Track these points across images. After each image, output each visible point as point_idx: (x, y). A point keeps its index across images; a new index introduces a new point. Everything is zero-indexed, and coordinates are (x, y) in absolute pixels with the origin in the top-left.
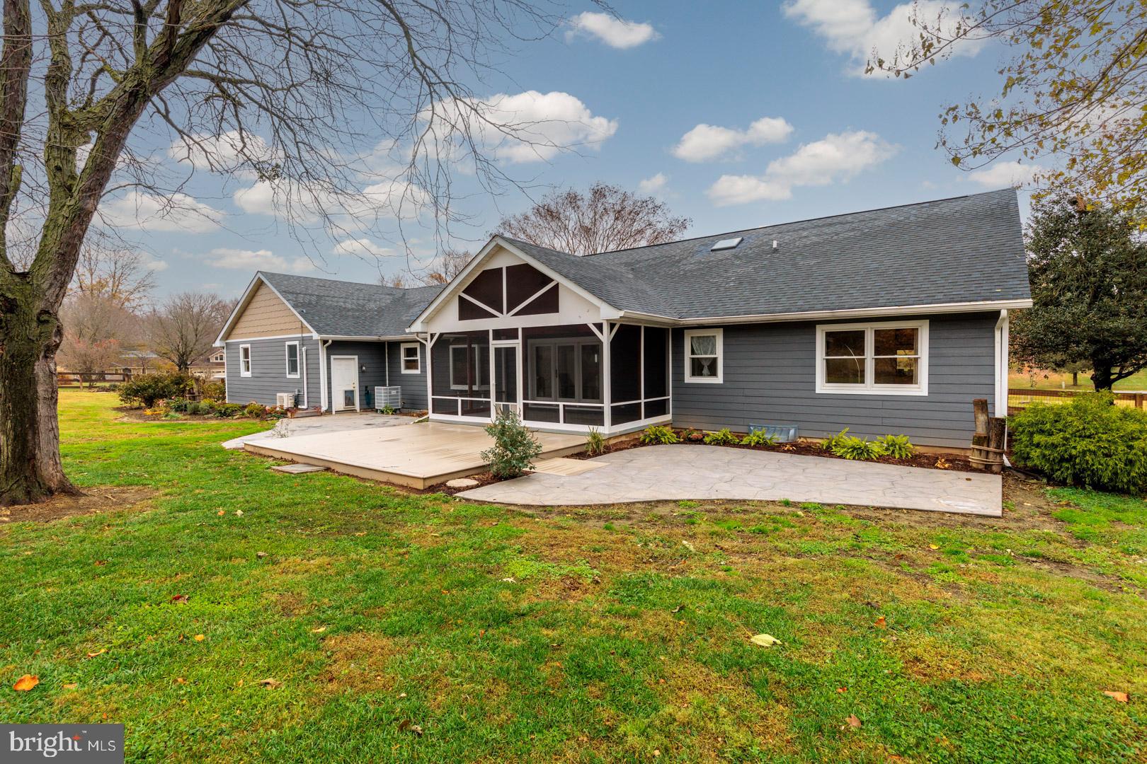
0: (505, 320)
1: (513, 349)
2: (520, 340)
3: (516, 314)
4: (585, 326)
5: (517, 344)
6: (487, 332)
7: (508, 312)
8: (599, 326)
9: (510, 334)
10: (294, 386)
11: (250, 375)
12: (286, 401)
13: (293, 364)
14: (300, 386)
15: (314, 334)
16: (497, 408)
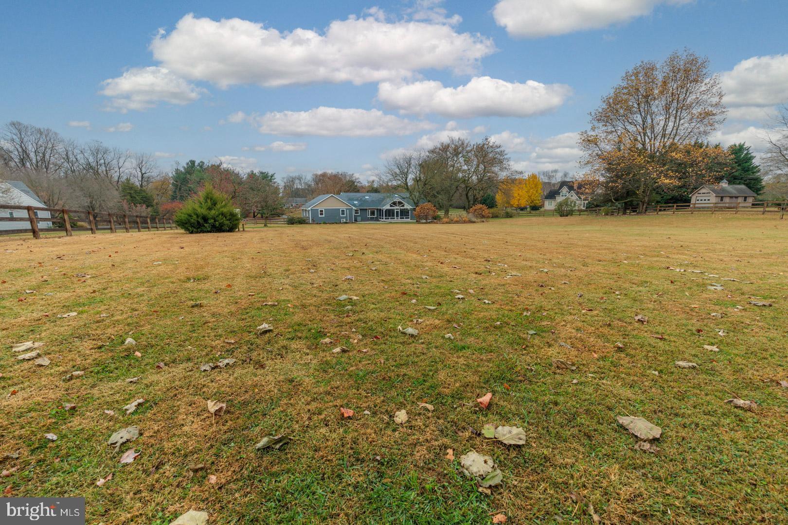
0: (397, 208)
4: (407, 209)
5: (399, 210)
6: (395, 209)
8: (409, 209)
10: (343, 218)
11: (324, 216)
12: (345, 221)
13: (343, 214)
14: (346, 217)
15: (354, 208)
16: (396, 218)
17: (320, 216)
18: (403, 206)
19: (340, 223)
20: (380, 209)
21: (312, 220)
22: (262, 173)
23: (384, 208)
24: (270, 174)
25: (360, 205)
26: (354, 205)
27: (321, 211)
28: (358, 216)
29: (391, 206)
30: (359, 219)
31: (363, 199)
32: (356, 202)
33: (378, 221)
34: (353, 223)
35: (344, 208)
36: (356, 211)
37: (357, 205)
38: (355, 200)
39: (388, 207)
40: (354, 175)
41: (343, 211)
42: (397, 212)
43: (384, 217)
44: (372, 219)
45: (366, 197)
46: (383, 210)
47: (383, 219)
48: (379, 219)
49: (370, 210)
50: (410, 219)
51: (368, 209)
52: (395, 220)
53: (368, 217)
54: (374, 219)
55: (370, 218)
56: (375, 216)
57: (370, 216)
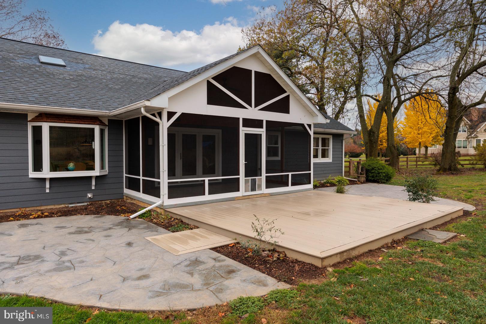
1: (259, 136)
2: (264, 129)
3: (261, 110)
5: (262, 132)
7: (256, 106)
9: (257, 123)
16: (246, 182)
29: (216, 97)
42: (253, 142)
43: (164, 181)
44: (69, 193)
46: (157, 120)
47: (157, 194)
48: (127, 191)
49: (46, 127)
50: (311, 186)
51: (33, 120)
52: (244, 198)
53: (33, 175)
54: (90, 191)
55: (48, 185)
56: (96, 173)
57: (46, 173)
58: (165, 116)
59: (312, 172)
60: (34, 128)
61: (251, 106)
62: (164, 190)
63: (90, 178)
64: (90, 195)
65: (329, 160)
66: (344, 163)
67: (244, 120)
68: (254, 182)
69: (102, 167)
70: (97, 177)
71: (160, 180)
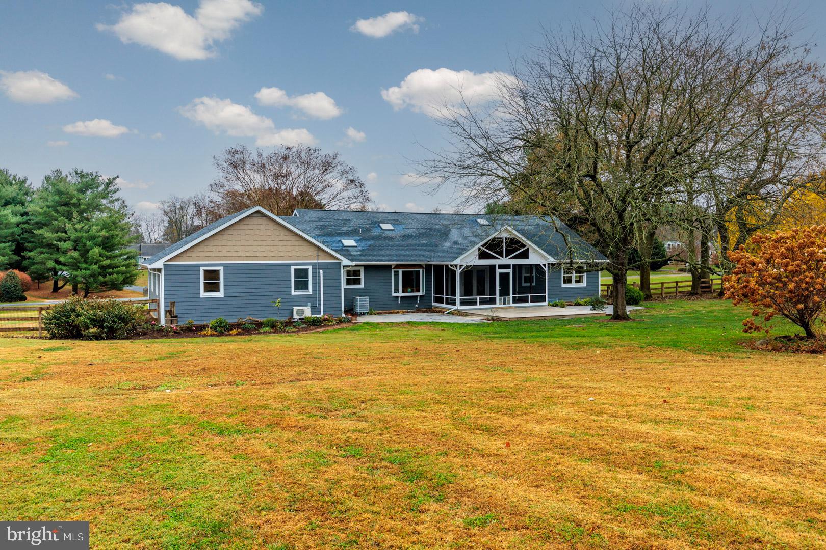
0: (504, 261)
1: (508, 274)
3: (509, 259)
4: (539, 265)
5: (510, 271)
6: (495, 265)
7: (506, 257)
8: (544, 265)
9: (508, 267)
10: (303, 301)
11: (220, 294)
12: (308, 313)
13: (302, 284)
14: (313, 300)
15: (345, 262)
16: (500, 299)
17: (204, 295)
18: (525, 255)
19: (290, 323)
20: (439, 268)
21: (169, 312)
22: (81, 175)
23: (457, 262)
24: (104, 178)
25: (363, 253)
26: (345, 251)
27: (212, 276)
28: (360, 293)
29: (483, 255)
30: (363, 303)
31: (376, 231)
32: (349, 242)
33: (431, 310)
34: (340, 322)
35: (306, 260)
36: (353, 277)
37: (354, 252)
38: (348, 235)
39: (470, 258)
40: (339, 159)
41: (302, 275)
42: (505, 277)
43: (458, 298)
44: (408, 304)
45: (385, 226)
46: (455, 269)
47: (454, 304)
48: (434, 304)
49: (400, 271)
50: (546, 303)
51: (394, 268)
52: (499, 308)
53: (394, 294)
54: (417, 303)
55: (400, 300)
56: (420, 294)
57: (400, 294)
58: (458, 267)
59: (546, 294)
60: (395, 272)
61: (503, 257)
62: (458, 302)
63: (417, 296)
64: (417, 306)
65: (584, 284)
66: (600, 287)
67: (499, 265)
68: (505, 300)
69: (423, 291)
70: (421, 296)
71: (456, 297)
